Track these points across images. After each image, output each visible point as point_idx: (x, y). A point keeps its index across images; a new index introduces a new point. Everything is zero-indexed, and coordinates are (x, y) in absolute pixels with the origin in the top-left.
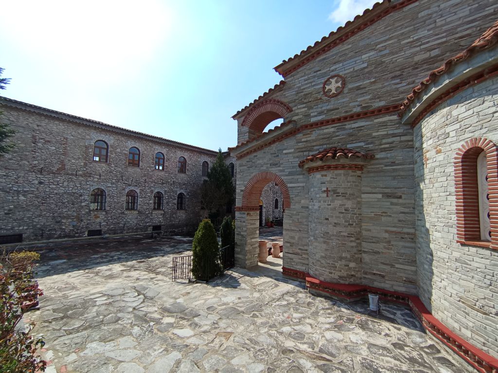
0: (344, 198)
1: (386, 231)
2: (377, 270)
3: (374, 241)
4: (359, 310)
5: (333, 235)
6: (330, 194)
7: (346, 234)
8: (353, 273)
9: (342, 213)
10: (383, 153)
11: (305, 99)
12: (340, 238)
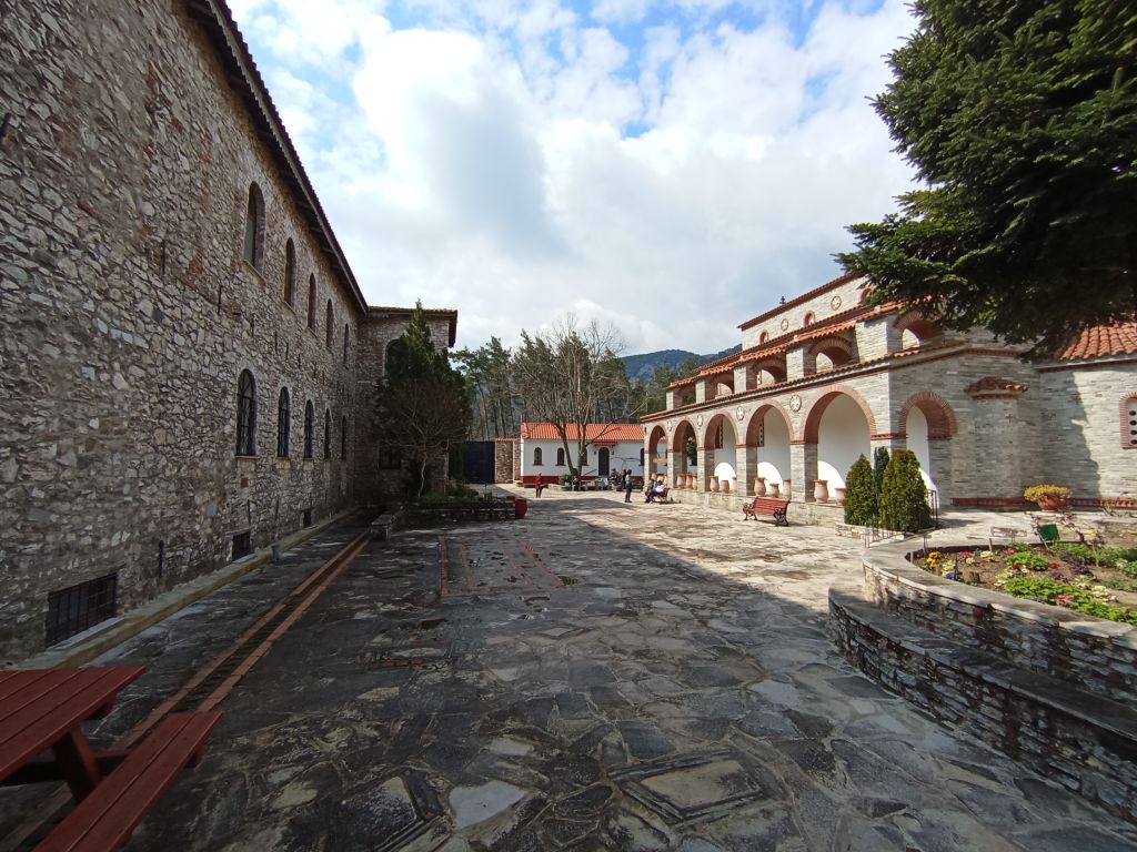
6: (1012, 420)
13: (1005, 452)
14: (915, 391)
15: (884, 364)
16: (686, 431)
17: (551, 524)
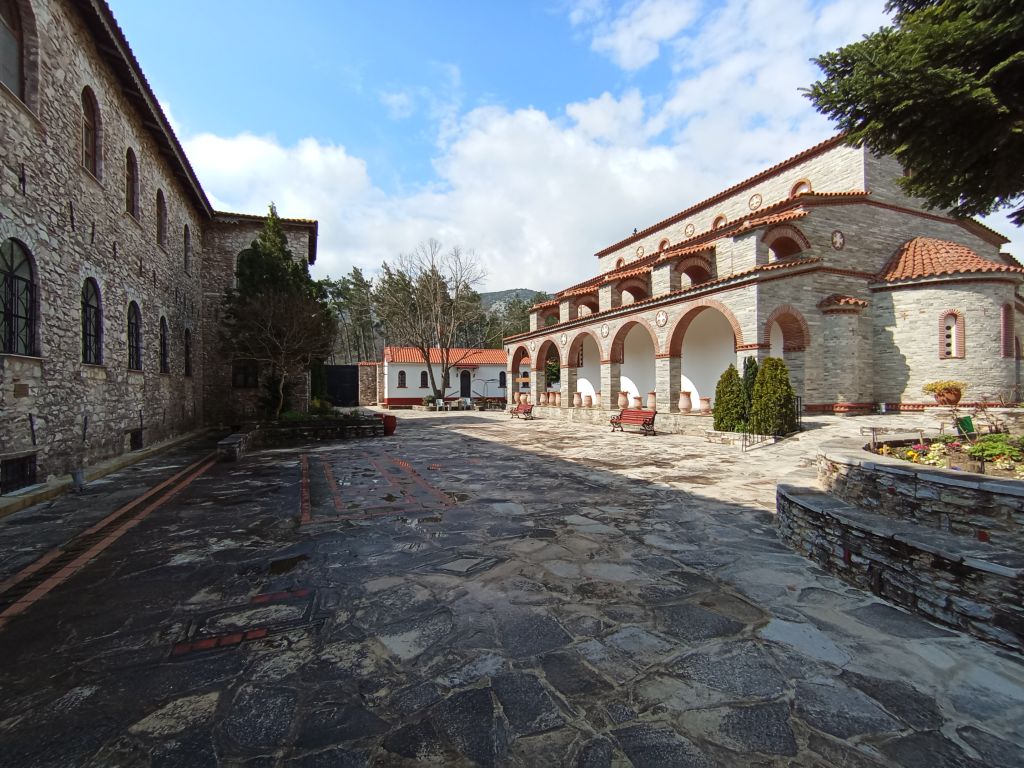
11: (819, 241)
13: (848, 362)
14: (777, 304)
15: (752, 277)
16: (550, 352)
17: (423, 440)
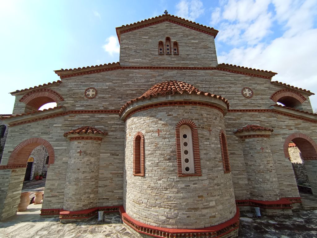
0: (90, 156)
1: (111, 173)
2: (106, 196)
3: (105, 179)
4: (93, 223)
5: (81, 179)
6: (82, 154)
7: (89, 178)
8: (92, 201)
9: (88, 165)
10: (112, 132)
11: (73, 95)
12: (85, 181)
